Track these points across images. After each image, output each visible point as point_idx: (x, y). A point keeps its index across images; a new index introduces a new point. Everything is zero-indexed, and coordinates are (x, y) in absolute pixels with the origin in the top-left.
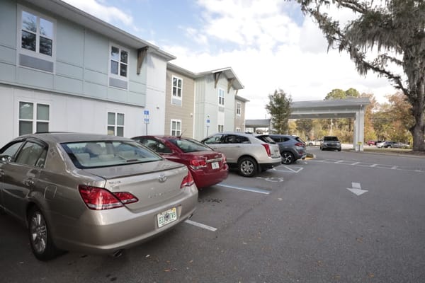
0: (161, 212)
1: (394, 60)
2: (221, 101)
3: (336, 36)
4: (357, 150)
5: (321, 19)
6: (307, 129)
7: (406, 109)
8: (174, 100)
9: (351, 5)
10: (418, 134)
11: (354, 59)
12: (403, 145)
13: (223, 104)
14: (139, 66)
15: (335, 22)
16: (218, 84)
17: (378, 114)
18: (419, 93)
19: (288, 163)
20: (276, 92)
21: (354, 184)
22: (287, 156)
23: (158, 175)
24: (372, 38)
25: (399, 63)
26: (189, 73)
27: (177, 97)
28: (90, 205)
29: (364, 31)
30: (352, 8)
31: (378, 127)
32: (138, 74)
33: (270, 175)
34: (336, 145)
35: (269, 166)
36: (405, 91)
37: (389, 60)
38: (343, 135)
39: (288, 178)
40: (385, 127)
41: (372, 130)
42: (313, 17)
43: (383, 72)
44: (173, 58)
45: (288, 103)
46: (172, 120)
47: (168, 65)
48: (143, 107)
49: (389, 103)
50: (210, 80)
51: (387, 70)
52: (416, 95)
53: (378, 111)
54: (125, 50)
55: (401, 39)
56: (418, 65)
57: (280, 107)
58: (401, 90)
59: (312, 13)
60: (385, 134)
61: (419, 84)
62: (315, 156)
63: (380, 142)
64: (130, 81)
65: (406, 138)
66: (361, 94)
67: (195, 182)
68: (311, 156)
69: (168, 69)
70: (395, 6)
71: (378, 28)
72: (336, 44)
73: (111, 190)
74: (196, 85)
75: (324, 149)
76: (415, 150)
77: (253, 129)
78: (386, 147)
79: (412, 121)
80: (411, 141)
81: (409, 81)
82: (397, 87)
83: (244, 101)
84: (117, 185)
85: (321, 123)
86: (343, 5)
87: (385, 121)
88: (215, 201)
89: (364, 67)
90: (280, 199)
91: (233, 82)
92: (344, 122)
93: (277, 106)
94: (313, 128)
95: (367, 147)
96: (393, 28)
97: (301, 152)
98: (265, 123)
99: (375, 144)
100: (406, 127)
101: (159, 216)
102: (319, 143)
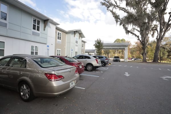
0: (70, 82)
1: (137, 30)
2: (77, 42)
3: (119, 20)
4: (125, 61)
5: (114, 13)
6: (108, 53)
7: (141, 47)
8: (58, 41)
9: (124, 10)
10: (144, 56)
11: (125, 29)
12: (140, 59)
13: (77, 43)
14: (45, 27)
15: (118, 15)
16: (75, 36)
17: (132, 48)
18: (144, 42)
19: (103, 66)
20: (98, 39)
21: (126, 73)
22: (103, 63)
23: (69, 70)
24: (130, 22)
25: (138, 31)
26: (64, 30)
27: (59, 40)
28: (50, 80)
29: (128, 20)
30: (124, 11)
31: (132, 53)
32: (44, 30)
33: (97, 70)
34: (118, 60)
35: (98, 67)
36: (140, 41)
37: (135, 30)
38: (120, 56)
39: (104, 71)
40: (134, 53)
41: (130, 54)
42: (111, 13)
43: (134, 34)
44: (58, 24)
45: (102, 44)
46: (57, 49)
47: (56, 27)
48: (46, 44)
49: (135, 45)
50: (72, 34)
51: (135, 34)
52: (144, 43)
53: (132, 47)
54: (39, 20)
55: (139, 24)
56: (144, 33)
57: (99, 45)
58: (139, 40)
59: (111, 11)
60: (134, 56)
61: (144, 39)
62: (112, 64)
63: (133, 58)
64: (41, 33)
65: (141, 57)
66: (126, 41)
67: (78, 72)
68: (111, 64)
69: (56, 29)
70: (137, 13)
71: (132, 19)
72: (119, 23)
73: (56, 74)
74: (67, 35)
75: (114, 61)
76: (143, 61)
77: (88, 53)
78: (135, 60)
79: (143, 51)
80: (142, 58)
81: (142, 37)
82: (138, 40)
83: (84, 42)
84: (58, 73)
85: (113, 51)
86: (121, 10)
87: (134, 51)
88: (81, 80)
89: (128, 32)
90: (103, 78)
91: (81, 35)
92: (121, 51)
93: (98, 45)
94: (110, 53)
95: (128, 60)
96: (137, 20)
97: (108, 62)
98: (93, 51)
99: (131, 59)
100: (141, 54)
101: (70, 83)
102: (112, 59)
